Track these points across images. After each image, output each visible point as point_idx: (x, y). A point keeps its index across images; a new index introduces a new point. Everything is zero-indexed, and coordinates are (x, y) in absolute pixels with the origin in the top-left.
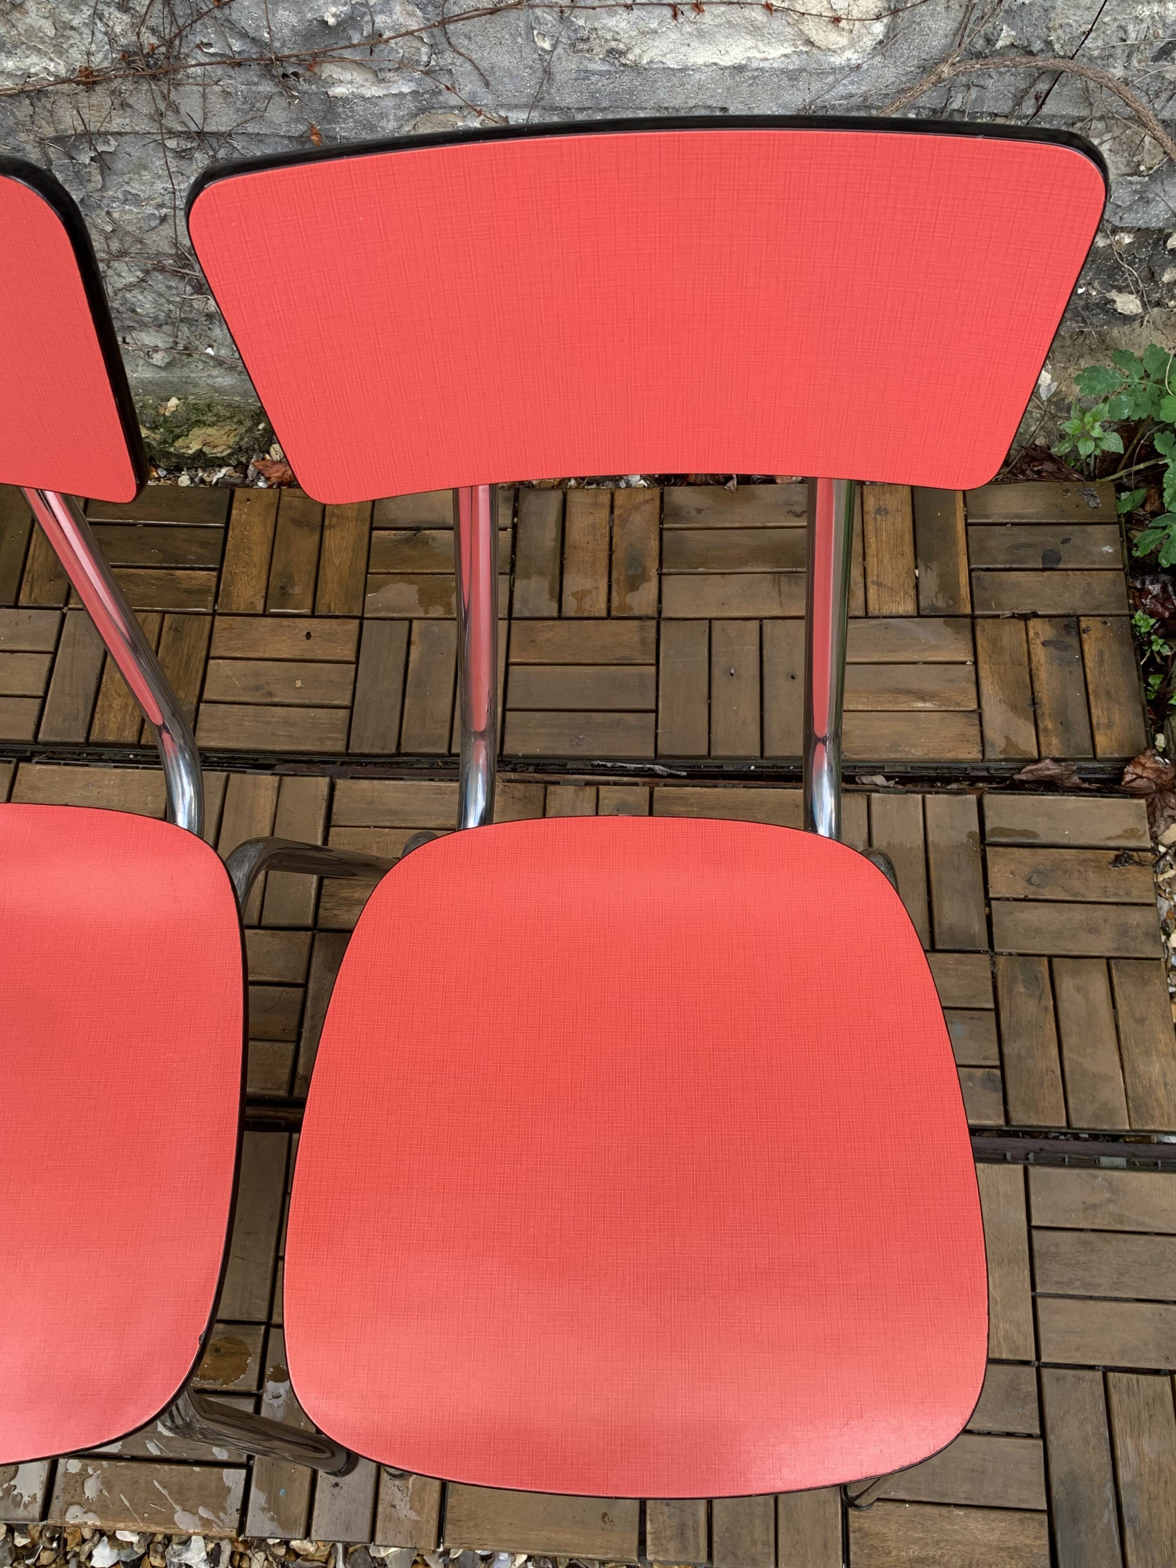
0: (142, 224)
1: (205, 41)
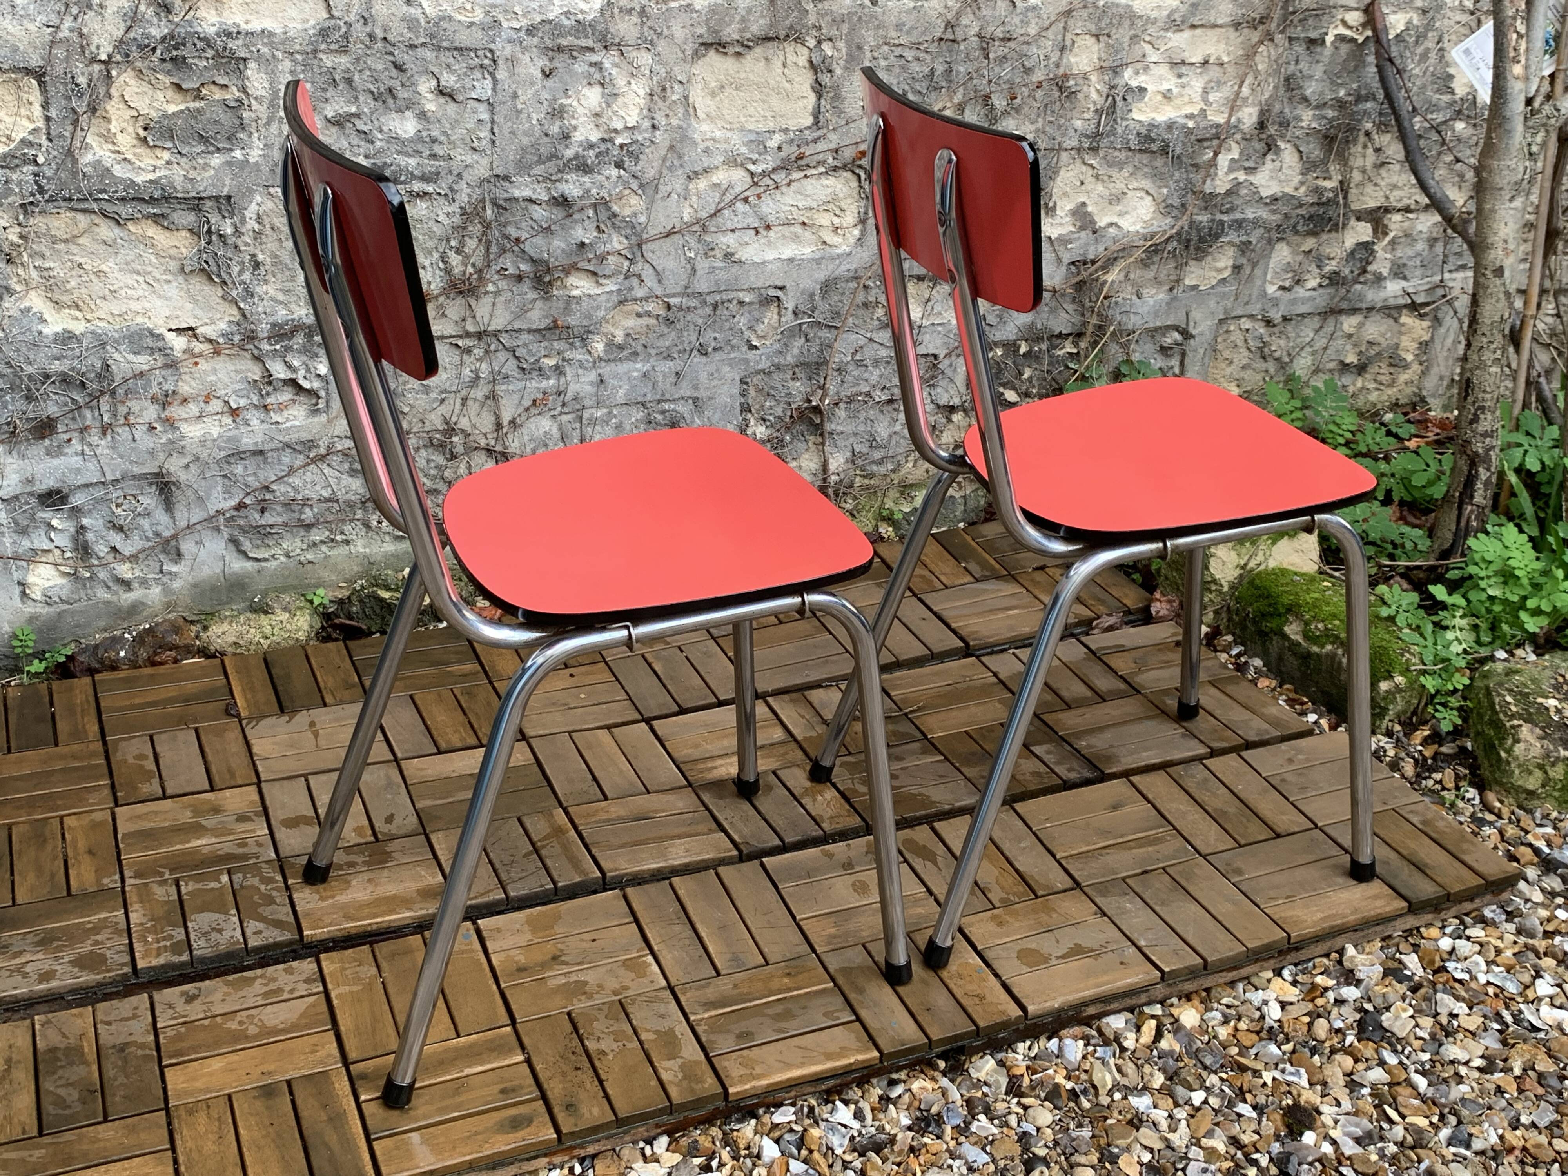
1: (504, 267)
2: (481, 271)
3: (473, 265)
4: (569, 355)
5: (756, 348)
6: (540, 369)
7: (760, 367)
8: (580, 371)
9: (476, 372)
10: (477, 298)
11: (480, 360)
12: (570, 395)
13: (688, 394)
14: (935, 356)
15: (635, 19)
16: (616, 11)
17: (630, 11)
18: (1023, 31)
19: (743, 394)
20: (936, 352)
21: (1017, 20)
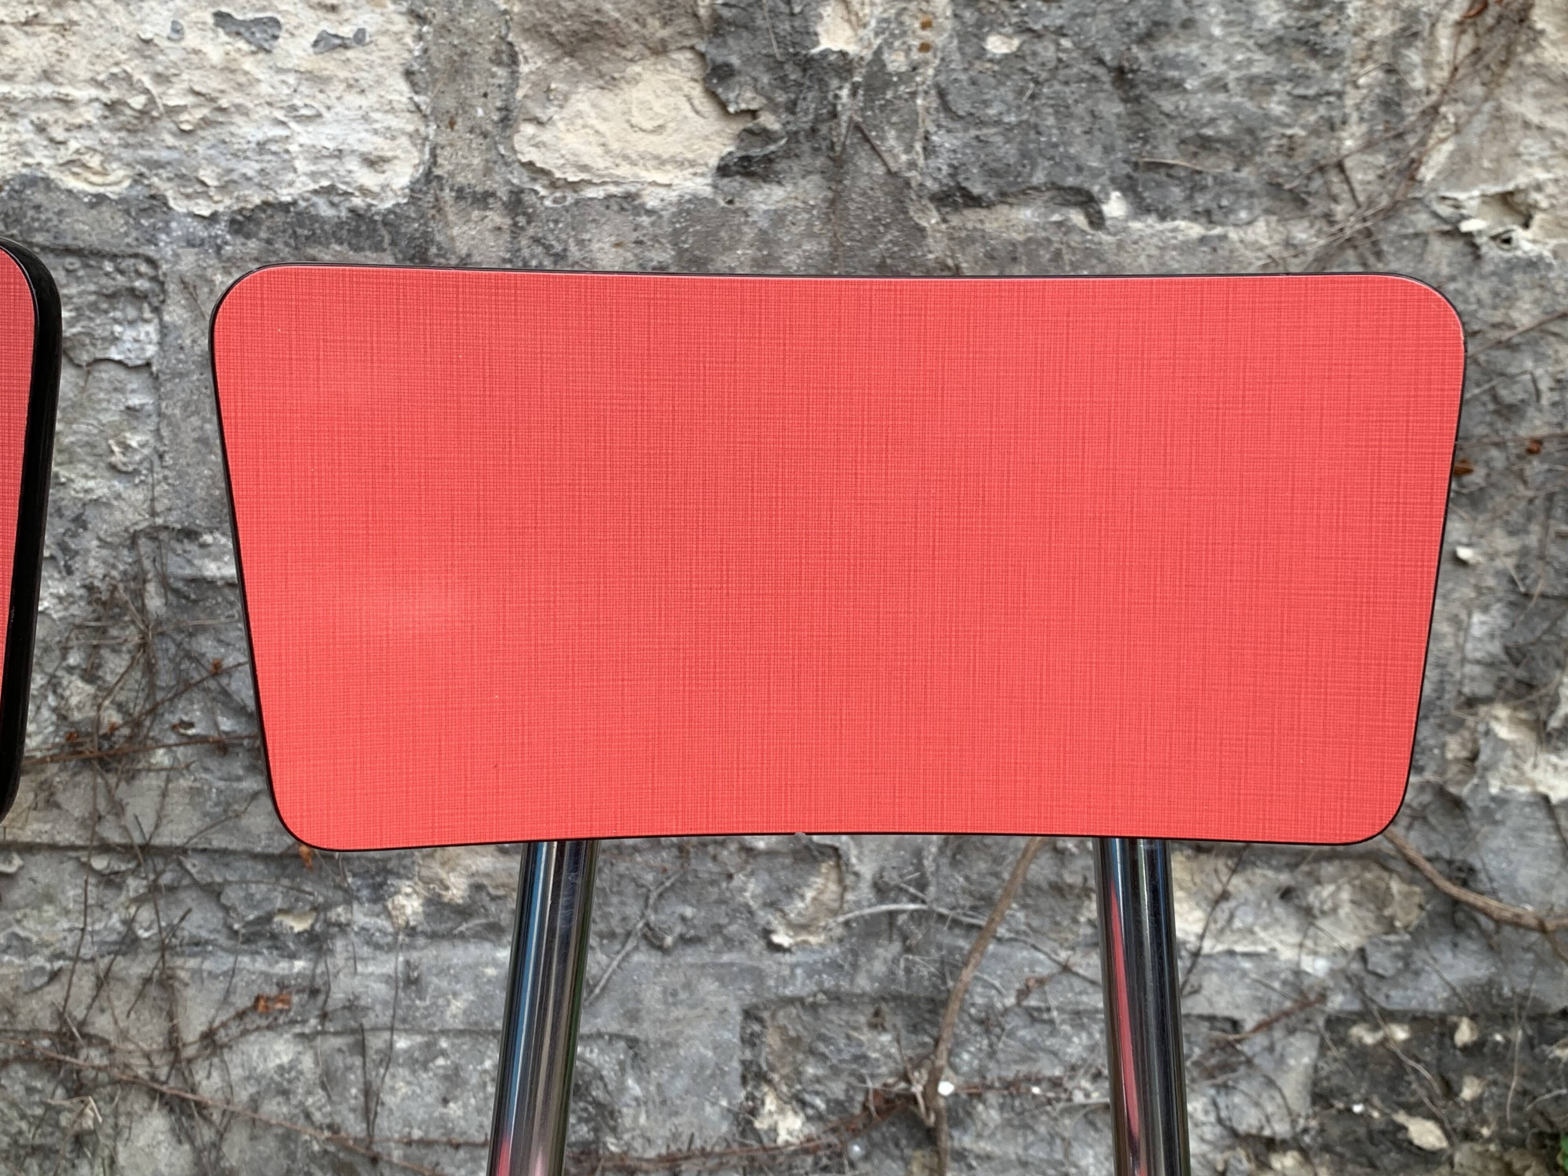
0: (21, 983)
1: (186, 718)
2: (137, 724)
3: (120, 707)
4: (339, 913)
5: (778, 948)
6: (274, 937)
7: (788, 992)
8: (366, 951)
9: (129, 923)
10: (132, 776)
11: (139, 901)
12: (338, 996)
13: (614, 1027)
14: (1235, 1024)
15: (496, 217)
16: (447, 195)
17: (483, 199)
18: (1498, 316)
19: (750, 1041)
20: (1236, 1015)
21: (1481, 289)
